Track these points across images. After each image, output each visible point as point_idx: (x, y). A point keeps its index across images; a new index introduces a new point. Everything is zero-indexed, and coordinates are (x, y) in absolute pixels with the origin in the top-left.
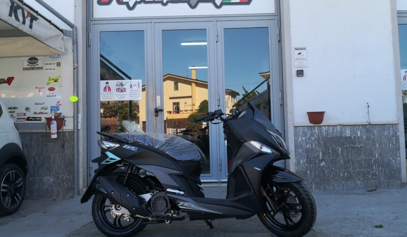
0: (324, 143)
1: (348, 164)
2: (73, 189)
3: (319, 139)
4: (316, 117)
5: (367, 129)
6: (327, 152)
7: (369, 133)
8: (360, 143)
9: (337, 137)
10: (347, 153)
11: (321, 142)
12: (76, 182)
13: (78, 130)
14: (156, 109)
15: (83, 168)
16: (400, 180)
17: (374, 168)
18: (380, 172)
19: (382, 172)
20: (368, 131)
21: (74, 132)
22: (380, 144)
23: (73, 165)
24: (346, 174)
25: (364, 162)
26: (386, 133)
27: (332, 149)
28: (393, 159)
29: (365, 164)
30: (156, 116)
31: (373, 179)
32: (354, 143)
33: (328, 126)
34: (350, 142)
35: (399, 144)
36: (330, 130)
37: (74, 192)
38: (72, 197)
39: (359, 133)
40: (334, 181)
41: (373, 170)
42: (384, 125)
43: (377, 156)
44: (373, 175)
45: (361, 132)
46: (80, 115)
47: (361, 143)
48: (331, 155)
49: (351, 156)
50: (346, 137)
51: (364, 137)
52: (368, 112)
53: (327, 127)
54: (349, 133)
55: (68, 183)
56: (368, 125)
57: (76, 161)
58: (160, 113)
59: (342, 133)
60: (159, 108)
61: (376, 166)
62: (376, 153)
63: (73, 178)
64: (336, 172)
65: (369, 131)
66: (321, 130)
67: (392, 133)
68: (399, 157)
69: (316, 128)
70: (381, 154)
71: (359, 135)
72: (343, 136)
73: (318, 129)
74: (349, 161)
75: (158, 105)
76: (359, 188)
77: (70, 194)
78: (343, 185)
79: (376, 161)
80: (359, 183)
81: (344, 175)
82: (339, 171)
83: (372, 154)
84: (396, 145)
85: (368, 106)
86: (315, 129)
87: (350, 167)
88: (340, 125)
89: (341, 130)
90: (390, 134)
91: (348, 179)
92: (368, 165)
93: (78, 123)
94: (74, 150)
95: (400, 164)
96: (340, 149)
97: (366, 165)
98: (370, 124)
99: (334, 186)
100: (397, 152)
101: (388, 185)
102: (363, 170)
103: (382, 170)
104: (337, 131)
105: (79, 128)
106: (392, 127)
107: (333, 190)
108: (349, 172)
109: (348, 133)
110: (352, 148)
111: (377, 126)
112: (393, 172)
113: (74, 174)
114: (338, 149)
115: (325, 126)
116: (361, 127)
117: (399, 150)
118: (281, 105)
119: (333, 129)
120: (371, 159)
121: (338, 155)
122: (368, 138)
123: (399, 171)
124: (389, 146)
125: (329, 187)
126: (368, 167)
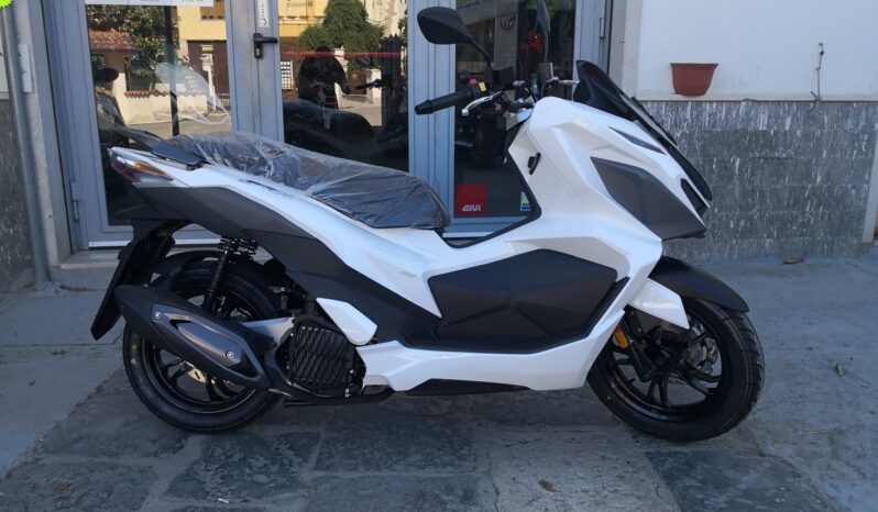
0: (703, 146)
1: (750, 200)
2: (30, 264)
3: (692, 134)
4: (692, 78)
5: (808, 112)
6: (707, 170)
7: (811, 122)
8: (786, 148)
9: (736, 132)
10: (752, 171)
11: (696, 142)
12: (35, 246)
13: (24, 95)
14: (257, 35)
15: (53, 205)
16: (859, 236)
17: (808, 209)
18: (819, 218)
19: (822, 217)
20: (809, 117)
21: (11, 100)
22: (832, 151)
23: (22, 198)
24: (742, 223)
25: (787, 195)
26: (849, 124)
27: (719, 161)
28: (854, 187)
29: (789, 199)
30: (259, 57)
31: (801, 235)
32: (773, 149)
33: (717, 102)
34: (763, 145)
35: (873, 152)
36: (721, 112)
37: (34, 272)
38: (30, 286)
39: (788, 121)
40: (714, 238)
41: (803, 213)
42: (850, 103)
43: (818, 180)
44: (803, 225)
45: (792, 120)
46: (25, 49)
47: (790, 147)
48: (715, 177)
49: (761, 181)
50: (757, 133)
51: (799, 133)
52: (818, 69)
53: (714, 104)
54: (766, 121)
55: (11, 247)
56: (815, 102)
57: (28, 188)
58: (267, 49)
59: (749, 120)
60: (267, 34)
61: (812, 204)
62: (820, 171)
63: (27, 233)
64: (720, 219)
65: (813, 118)
66: (700, 114)
67: (862, 123)
68: (868, 182)
69: (689, 108)
70: (829, 174)
71: (787, 128)
72: (751, 128)
73: (692, 109)
74: (753, 191)
75: (263, 22)
76: (766, 255)
77: (23, 278)
78: (731, 249)
79: (814, 192)
80: (767, 245)
81: (738, 226)
82: (727, 216)
83: (808, 176)
84: (866, 155)
85: (822, 53)
86: (684, 109)
87: (754, 206)
88: (747, 100)
89: (748, 113)
90: (857, 125)
91: (745, 234)
92: (796, 202)
93: (20, 72)
94: (17, 154)
95: (866, 199)
96: (738, 163)
97: (792, 201)
98: (817, 101)
99: (710, 250)
100: (864, 172)
101: (832, 248)
102: (781, 213)
103: (824, 214)
104: (737, 114)
105: (28, 88)
106: (867, 110)
107: (708, 260)
108: (749, 218)
109: (762, 122)
110: (766, 159)
111: (831, 106)
112: (846, 219)
113: (27, 223)
114: (734, 161)
115: (711, 102)
116: (795, 106)
117: (871, 166)
118: (602, 38)
119: (729, 111)
120: (805, 188)
121: (730, 178)
122: (805, 135)
123: (861, 216)
124: (851, 155)
125: (699, 253)
126: (794, 205)
